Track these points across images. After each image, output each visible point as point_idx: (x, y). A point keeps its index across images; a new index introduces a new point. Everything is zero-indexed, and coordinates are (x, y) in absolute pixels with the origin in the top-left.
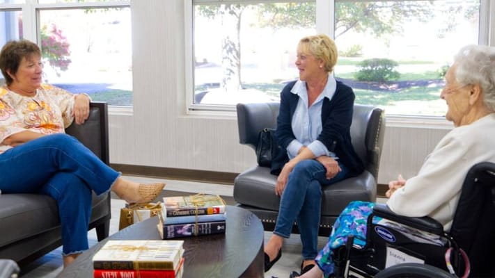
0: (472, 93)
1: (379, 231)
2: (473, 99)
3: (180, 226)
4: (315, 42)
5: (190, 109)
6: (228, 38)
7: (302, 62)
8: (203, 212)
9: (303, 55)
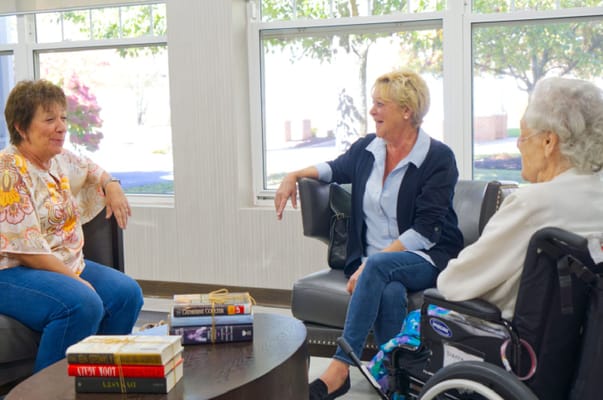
0: (548, 142)
1: (435, 324)
2: (548, 149)
3: (192, 328)
4: (397, 82)
5: (259, 198)
6: (344, 91)
7: (379, 110)
8: (222, 311)
9: (380, 101)
